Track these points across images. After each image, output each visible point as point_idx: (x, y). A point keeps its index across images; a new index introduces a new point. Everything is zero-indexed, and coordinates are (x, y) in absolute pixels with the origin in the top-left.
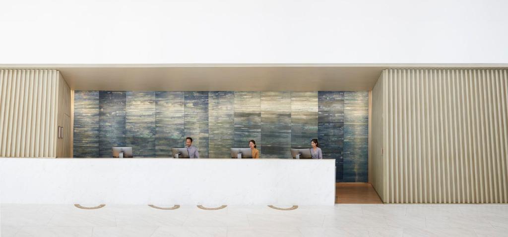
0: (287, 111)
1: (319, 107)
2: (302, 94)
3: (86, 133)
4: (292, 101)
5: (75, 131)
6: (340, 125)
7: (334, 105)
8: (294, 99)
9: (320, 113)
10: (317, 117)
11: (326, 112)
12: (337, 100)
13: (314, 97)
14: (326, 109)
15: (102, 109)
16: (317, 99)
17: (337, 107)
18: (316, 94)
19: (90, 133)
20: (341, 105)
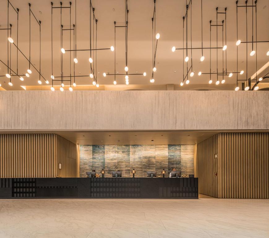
0: (154, 155)
1: (169, 153)
2: (160, 146)
3: (86, 168)
4: (156, 150)
5: (81, 167)
6: (179, 162)
7: (176, 152)
8: (157, 149)
9: (169, 156)
10: (168, 158)
11: (172, 155)
12: (178, 149)
13: (166, 148)
14: (172, 154)
15: (94, 156)
16: (168, 149)
17: (177, 153)
18: (167, 146)
19: (88, 168)
20: (179, 152)
